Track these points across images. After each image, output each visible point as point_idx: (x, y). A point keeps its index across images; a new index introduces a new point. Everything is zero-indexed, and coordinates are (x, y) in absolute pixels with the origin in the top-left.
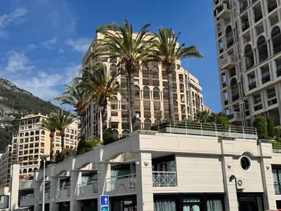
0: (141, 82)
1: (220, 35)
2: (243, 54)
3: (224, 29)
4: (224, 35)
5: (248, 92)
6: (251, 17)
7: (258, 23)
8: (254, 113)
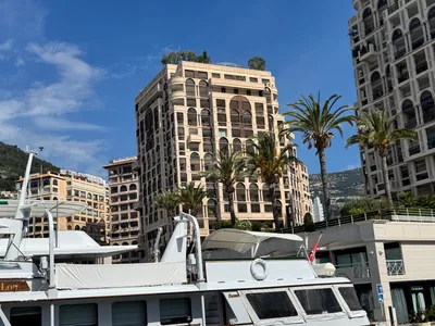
0: (230, 132)
1: (362, 81)
2: (399, 111)
3: (369, 75)
4: (367, 83)
5: (407, 157)
6: (411, 67)
7: (420, 75)
8: (415, 183)
